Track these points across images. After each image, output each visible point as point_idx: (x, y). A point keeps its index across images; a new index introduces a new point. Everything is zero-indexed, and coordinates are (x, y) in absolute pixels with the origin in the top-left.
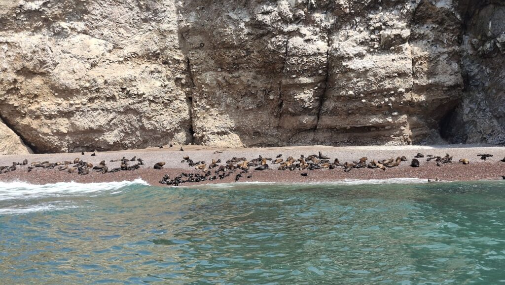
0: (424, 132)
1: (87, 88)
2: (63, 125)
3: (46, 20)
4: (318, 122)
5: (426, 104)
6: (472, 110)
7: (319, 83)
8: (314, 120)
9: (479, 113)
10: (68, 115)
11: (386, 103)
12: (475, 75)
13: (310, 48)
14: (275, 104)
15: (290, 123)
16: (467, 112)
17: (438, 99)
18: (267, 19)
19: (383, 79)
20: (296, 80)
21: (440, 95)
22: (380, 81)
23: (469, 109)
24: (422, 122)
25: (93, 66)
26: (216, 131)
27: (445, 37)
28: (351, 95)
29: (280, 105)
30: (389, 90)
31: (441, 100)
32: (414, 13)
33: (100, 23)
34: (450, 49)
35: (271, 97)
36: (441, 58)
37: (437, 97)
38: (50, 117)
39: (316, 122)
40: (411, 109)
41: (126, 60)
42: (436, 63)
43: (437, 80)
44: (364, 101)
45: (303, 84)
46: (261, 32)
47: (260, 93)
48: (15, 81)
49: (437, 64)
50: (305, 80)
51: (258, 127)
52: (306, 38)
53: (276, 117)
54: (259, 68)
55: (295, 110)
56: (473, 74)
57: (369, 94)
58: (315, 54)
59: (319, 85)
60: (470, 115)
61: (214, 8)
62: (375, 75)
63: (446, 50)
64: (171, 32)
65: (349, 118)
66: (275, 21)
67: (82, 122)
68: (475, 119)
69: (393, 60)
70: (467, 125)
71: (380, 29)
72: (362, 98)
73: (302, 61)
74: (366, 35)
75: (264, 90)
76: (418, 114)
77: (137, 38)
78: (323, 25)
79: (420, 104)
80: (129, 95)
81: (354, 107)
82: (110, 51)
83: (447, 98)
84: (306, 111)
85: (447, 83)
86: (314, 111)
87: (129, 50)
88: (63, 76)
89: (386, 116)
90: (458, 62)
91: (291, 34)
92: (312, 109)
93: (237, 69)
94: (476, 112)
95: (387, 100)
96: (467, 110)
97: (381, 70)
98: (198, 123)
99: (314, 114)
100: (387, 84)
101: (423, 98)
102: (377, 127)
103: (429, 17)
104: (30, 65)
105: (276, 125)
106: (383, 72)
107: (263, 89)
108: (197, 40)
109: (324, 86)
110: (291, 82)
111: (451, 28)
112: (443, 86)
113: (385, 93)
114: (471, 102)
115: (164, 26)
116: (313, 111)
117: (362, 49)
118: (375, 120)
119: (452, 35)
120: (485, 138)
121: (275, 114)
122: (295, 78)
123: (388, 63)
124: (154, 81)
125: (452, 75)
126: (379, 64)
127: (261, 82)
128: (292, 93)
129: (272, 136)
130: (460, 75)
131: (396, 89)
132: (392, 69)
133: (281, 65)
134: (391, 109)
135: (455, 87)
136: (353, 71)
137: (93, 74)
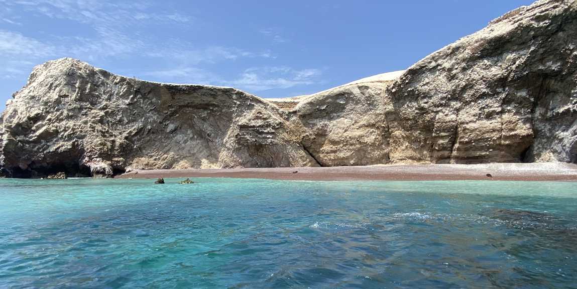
1: (343, 140)
2: (332, 156)
3: (327, 113)
4: (451, 154)
5: (510, 145)
6: (539, 148)
8: (449, 153)
10: (335, 152)
11: (486, 145)
12: (541, 130)
13: (448, 119)
14: (430, 145)
15: (437, 154)
18: (426, 106)
19: (484, 133)
20: (439, 134)
21: (518, 140)
22: (482, 134)
24: (508, 155)
25: (346, 131)
26: (400, 158)
27: (522, 111)
28: (467, 141)
29: (432, 146)
30: (488, 138)
31: (519, 143)
32: (504, 99)
33: (350, 113)
34: (526, 116)
35: (428, 142)
36: (519, 122)
37: (516, 141)
38: (327, 153)
40: (501, 148)
41: (360, 127)
43: (516, 133)
44: (473, 144)
45: (443, 136)
46: (423, 112)
47: (422, 140)
48: (315, 138)
49: (517, 125)
50: (443, 134)
52: (445, 114)
53: (430, 152)
54: (422, 128)
55: (439, 148)
56: (540, 129)
57: (477, 141)
58: (449, 122)
59: (451, 136)
61: (401, 102)
62: (480, 131)
63: (523, 117)
64: (381, 114)
65: (466, 152)
66: (430, 107)
67: (341, 155)
69: (491, 123)
71: (484, 108)
72: (473, 143)
73: (443, 125)
74: (477, 111)
76: (506, 150)
77: (365, 118)
78: (455, 107)
79: (506, 146)
80: (360, 143)
81: (469, 147)
82: (353, 125)
83: (522, 142)
84: (444, 149)
85: (522, 134)
86: (449, 149)
87: (361, 123)
88: (332, 136)
89: (486, 151)
90: (531, 123)
91: (437, 112)
92: (447, 148)
93: (411, 130)
95: (486, 143)
96: (536, 148)
97: (483, 128)
98: (391, 155)
100: (487, 136)
101: (508, 142)
102: (484, 156)
103: (513, 101)
104: (320, 132)
105: (430, 155)
106: (485, 129)
107: (424, 138)
108: (393, 117)
109: (454, 136)
110: (437, 135)
111: (527, 106)
112: (520, 136)
113: (486, 140)
114: (539, 143)
115: (378, 112)
117: (474, 119)
118: (480, 153)
119: (526, 109)
121: (429, 150)
123: (488, 125)
124: (372, 136)
125: (526, 130)
126: (482, 126)
127: (423, 135)
128: (437, 140)
130: (531, 130)
131: (491, 138)
132: (490, 128)
133: (432, 127)
134: (488, 148)
135: (528, 136)
136: (468, 129)
137: (345, 134)
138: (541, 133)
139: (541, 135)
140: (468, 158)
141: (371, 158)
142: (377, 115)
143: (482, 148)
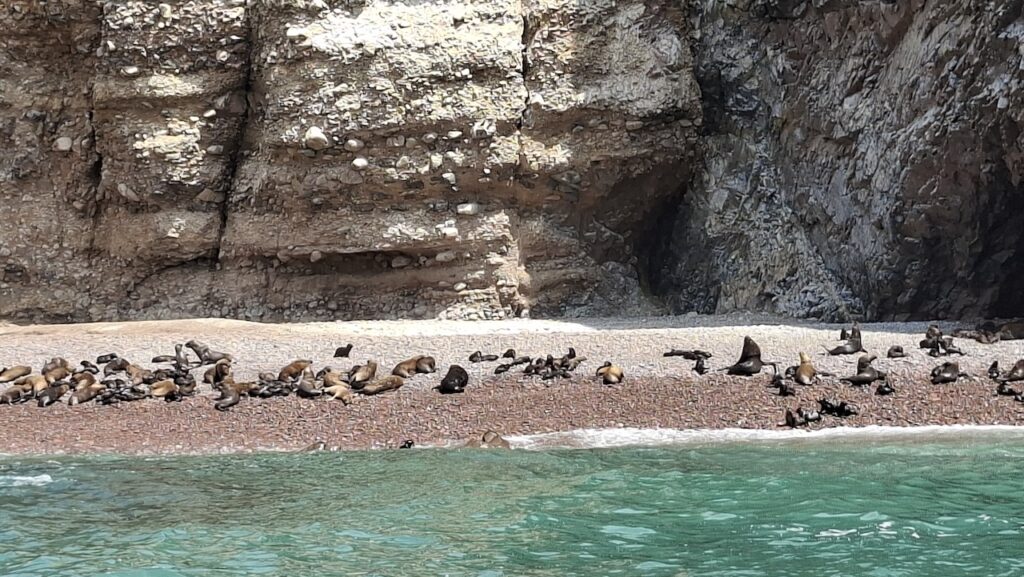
0: (575, 272)
4: (221, 233)
5: (570, 177)
6: (734, 199)
7: (219, 94)
8: (209, 227)
9: (755, 207)
11: (436, 173)
15: (126, 235)
16: (720, 206)
17: (613, 160)
19: (419, 89)
20: (139, 83)
21: (616, 146)
22: (412, 95)
23: (726, 194)
24: (566, 239)
28: (317, 140)
29: (95, 173)
30: (443, 125)
31: (625, 162)
35: (63, 143)
36: (621, 19)
37: (605, 152)
39: (213, 234)
40: (524, 194)
42: (602, 34)
43: (605, 94)
44: (360, 162)
45: (163, 99)
47: (22, 127)
49: (604, 38)
50: (169, 84)
51: (23, 253)
53: (83, 214)
54: (18, 36)
55: (139, 191)
57: (377, 140)
59: (220, 102)
60: (729, 215)
62: (396, 73)
65: (317, 223)
68: (744, 227)
69: (457, 23)
70: (719, 250)
72: (355, 153)
73: (159, 17)
75: (38, 119)
76: (549, 211)
79: (551, 176)
81: (331, 186)
83: (643, 158)
84: (178, 195)
85: (639, 104)
86: (206, 194)
89: (437, 215)
92: (197, 190)
94: (747, 206)
95: (437, 159)
96: (718, 200)
97: (414, 56)
99: (208, 206)
100: (437, 106)
101: (560, 155)
102: (411, 255)
105: (83, 244)
106: (424, 61)
107: (35, 112)
109: (237, 107)
110: (122, 92)
112: (627, 116)
113: (431, 136)
114: (732, 169)
116: (201, 196)
118: (402, 229)
120: (770, 296)
121: (78, 205)
122: (134, 76)
123: (441, 34)
125: (657, 76)
126: (409, 36)
127: (28, 89)
128: (126, 131)
129: (69, 283)
130: (686, 77)
131: (464, 123)
132: (452, 52)
135: (668, 117)
136: (322, 56)
138: (738, 102)
139: (742, 114)
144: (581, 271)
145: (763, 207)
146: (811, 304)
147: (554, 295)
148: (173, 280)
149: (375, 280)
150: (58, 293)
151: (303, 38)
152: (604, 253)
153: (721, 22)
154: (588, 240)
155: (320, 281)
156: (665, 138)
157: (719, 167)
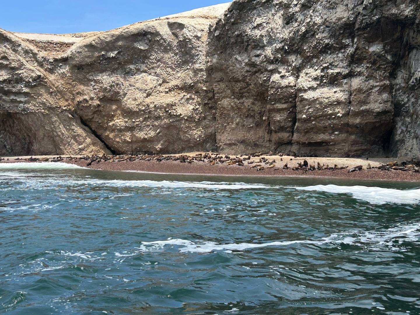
0: (364, 147)
1: (143, 111)
2: (128, 137)
3: (120, 64)
4: (292, 137)
5: (360, 126)
6: (402, 132)
7: (291, 108)
8: (289, 136)
9: (407, 133)
10: (131, 129)
11: (330, 124)
12: (405, 103)
13: (284, 83)
14: (267, 123)
15: (275, 137)
16: (399, 133)
17: (371, 122)
18: (258, 60)
19: (326, 107)
20: (275, 106)
21: (371, 119)
22: (324, 108)
23: (400, 130)
24: (361, 140)
25: (148, 95)
26: (228, 142)
27: (378, 74)
28: (304, 118)
29: (269, 124)
30: (331, 114)
31: (374, 123)
32: (352, 56)
33: (155, 65)
34: (382, 83)
35: (264, 118)
36: (373, 91)
37: (368, 121)
38: (120, 130)
39: (290, 138)
40: (350, 129)
41: (170, 91)
42: (368, 94)
43: (368, 107)
44: (314, 123)
45: (279, 109)
46: (255, 69)
47: (257, 115)
48: (99, 106)
49: (369, 95)
50: (279, 106)
51: (257, 141)
52: (281, 74)
53: (268, 133)
54: (256, 96)
55: (275, 128)
56: (402, 103)
57: (316, 118)
58: (287, 87)
59: (291, 110)
60: (402, 135)
61: (228, 52)
62: (321, 103)
63: (378, 84)
64: (201, 70)
65: (307, 135)
66: (262, 62)
68: (404, 138)
69: (335, 92)
70: (399, 143)
71: (327, 68)
72: (313, 121)
73: (278, 92)
74: (319, 73)
75: (260, 113)
76: (357, 134)
77: (179, 75)
78: (293, 65)
79: (356, 126)
80: (170, 116)
81: (308, 128)
82: (160, 85)
83: (378, 122)
84: (282, 129)
85: (376, 110)
86: (289, 129)
87: (173, 83)
88: (129, 103)
89: (331, 134)
90: (390, 93)
91: (272, 72)
92: (287, 128)
93: (242, 97)
94: (405, 133)
95: (329, 122)
96: (399, 132)
97: (325, 99)
98: (218, 137)
99: (289, 132)
100: (330, 111)
101: (358, 121)
102: (326, 143)
103: (365, 58)
104: (108, 95)
105: (268, 139)
106: (327, 101)
107: (259, 112)
108: (218, 75)
109: (294, 111)
110: (271, 108)
111: (383, 67)
112: (373, 112)
113: (328, 117)
114: (403, 124)
115: (197, 66)
116: (287, 129)
117: (314, 84)
118: (322, 137)
119: (384, 72)
120: (407, 154)
121: (267, 131)
122: (274, 104)
123: (331, 94)
124: (189, 105)
125: (381, 103)
126: (324, 95)
127: (257, 107)
128: (273, 115)
129: (265, 147)
130: (389, 104)
131: (336, 114)
132: (333, 99)
133: (266, 95)
134: (334, 129)
135: (384, 112)
136: (306, 100)
137: (148, 100)
138: (404, 109)
139: (405, 112)
140: (310, 144)
141: (189, 141)
142: (196, 72)
143: (324, 130)
144: (365, 147)
145: (408, 133)
146: (414, 156)
147: (359, 152)
148: (284, 147)
149: (321, 148)
150: (263, 149)
151: (302, 96)
152: (373, 143)
153: (401, 91)
154: (368, 140)
155: (310, 148)
156: (384, 117)
157: (400, 124)
